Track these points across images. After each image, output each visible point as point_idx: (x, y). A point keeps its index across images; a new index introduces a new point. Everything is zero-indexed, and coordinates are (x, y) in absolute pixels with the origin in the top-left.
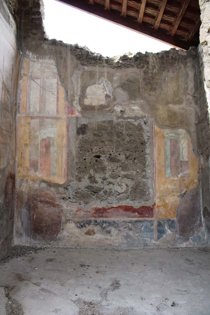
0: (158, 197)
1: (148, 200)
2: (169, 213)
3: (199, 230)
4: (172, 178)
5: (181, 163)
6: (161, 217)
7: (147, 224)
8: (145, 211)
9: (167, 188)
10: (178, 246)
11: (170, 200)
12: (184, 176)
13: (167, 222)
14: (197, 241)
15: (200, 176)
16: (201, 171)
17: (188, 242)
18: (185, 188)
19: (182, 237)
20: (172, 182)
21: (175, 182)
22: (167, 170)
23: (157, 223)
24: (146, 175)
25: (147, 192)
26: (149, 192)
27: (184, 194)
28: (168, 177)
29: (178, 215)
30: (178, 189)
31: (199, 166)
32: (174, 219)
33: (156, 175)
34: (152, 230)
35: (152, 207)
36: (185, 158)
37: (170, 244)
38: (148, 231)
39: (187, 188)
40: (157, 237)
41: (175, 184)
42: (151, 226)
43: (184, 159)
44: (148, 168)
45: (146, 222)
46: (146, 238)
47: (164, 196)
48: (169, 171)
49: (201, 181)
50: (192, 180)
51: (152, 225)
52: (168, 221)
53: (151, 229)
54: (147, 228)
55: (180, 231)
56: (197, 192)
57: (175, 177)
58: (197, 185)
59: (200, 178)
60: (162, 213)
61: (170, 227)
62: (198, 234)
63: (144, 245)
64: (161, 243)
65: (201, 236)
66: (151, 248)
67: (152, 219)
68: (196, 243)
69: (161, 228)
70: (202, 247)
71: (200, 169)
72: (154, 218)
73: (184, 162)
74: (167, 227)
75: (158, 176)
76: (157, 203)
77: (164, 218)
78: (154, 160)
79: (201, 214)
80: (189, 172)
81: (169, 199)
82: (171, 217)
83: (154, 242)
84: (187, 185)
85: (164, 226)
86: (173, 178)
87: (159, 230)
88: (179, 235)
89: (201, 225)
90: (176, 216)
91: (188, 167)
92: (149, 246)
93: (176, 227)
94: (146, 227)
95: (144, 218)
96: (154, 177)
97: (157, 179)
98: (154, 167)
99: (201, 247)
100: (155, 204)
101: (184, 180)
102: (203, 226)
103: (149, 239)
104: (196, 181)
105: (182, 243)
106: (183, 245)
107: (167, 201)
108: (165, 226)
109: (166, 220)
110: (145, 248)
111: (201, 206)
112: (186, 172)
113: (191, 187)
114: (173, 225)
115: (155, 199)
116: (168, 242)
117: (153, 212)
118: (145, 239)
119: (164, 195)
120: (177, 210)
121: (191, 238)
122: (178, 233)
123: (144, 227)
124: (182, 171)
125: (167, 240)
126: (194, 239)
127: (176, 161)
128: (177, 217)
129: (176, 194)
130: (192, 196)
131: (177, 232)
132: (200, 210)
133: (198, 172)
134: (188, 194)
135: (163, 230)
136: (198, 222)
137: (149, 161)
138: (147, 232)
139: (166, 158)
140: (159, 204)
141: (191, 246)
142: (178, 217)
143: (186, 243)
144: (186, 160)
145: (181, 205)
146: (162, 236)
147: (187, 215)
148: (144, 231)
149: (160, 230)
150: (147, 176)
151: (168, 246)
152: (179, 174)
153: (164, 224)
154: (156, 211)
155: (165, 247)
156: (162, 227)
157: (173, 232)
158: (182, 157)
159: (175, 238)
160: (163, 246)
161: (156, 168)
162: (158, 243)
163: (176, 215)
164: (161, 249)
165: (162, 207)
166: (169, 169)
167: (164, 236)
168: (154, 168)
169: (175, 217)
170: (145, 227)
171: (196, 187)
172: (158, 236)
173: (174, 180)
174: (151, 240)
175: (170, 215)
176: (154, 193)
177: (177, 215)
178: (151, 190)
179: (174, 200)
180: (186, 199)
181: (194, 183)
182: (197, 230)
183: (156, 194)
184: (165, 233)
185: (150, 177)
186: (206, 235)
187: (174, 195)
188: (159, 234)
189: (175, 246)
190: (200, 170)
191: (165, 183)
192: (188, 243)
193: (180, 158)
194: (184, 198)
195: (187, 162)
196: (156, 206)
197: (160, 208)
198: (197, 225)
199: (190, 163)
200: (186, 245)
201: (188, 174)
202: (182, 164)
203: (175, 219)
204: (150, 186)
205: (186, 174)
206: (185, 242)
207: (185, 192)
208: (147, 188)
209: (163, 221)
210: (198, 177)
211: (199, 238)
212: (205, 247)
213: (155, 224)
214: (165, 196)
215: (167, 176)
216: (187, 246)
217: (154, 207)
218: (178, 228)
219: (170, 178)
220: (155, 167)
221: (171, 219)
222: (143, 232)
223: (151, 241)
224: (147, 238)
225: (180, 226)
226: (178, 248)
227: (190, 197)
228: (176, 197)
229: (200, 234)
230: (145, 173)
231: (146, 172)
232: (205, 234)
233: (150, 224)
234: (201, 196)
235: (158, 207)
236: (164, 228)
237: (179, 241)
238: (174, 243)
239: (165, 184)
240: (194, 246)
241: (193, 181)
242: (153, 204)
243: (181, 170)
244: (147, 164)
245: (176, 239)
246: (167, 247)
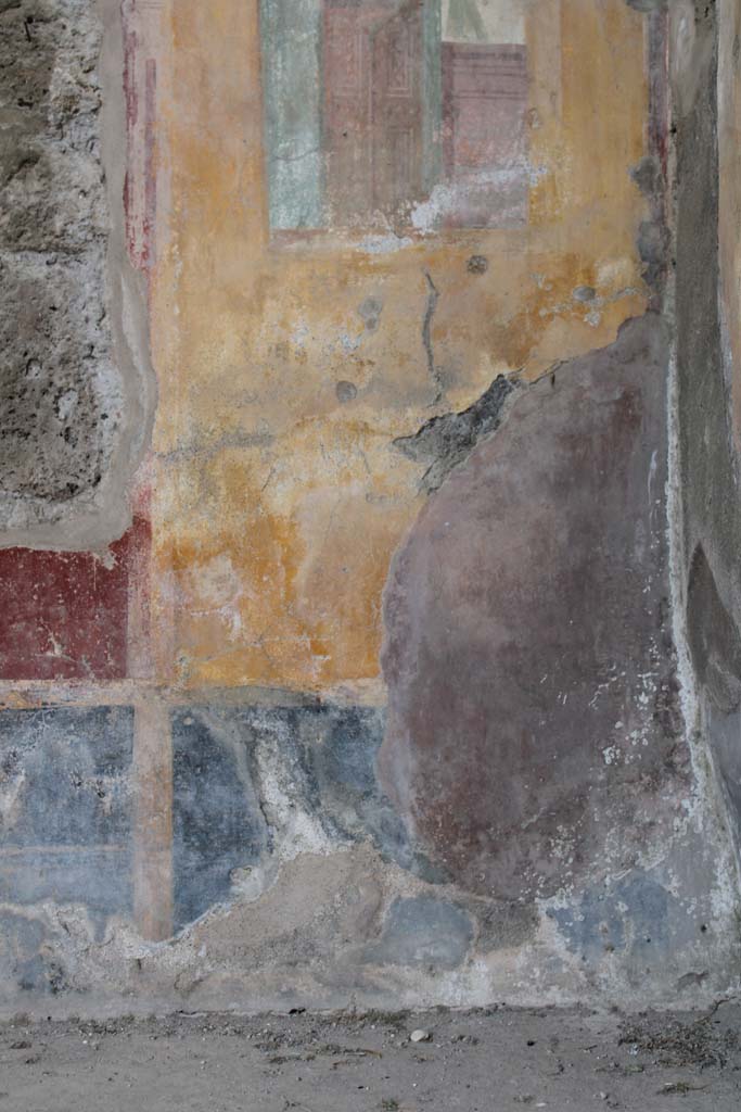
0: (172, 456)
1: (72, 488)
2: (303, 629)
3: (643, 815)
4: (340, 243)
5: (447, 74)
6: (212, 673)
7: (52, 754)
8: (31, 607)
9: (281, 349)
10: (409, 999)
11: (312, 485)
12: (482, 222)
13: (281, 727)
14: (630, 936)
15: (660, 220)
16: (672, 162)
17: (529, 948)
18: (486, 356)
19: (451, 891)
20: (343, 283)
21: (369, 286)
22: (287, 159)
23: (169, 741)
24: (53, 211)
25: (66, 405)
26: (88, 399)
27: (477, 415)
28: (298, 233)
29: (411, 652)
30: (404, 359)
31: (654, 110)
32: (366, 700)
33: (152, 205)
34: (117, 814)
35: (110, 564)
36: (488, 16)
37: (318, 979)
38: (73, 826)
39: (511, 344)
40: (167, 892)
41: (373, 305)
42: (100, 771)
43: (476, 24)
44: (74, 133)
45: (42, 725)
46: (48, 907)
47: (243, 441)
48: (302, 161)
49: (671, 276)
50: (570, 260)
51: (113, 761)
52: (292, 718)
53: (107, 800)
54: (53, 796)
55: (428, 827)
56: (626, 397)
57: (381, 231)
58: (627, 321)
59: (668, 232)
60: (226, 629)
61: (313, 784)
62: (633, 863)
63: (26, 986)
64: (218, 957)
65: (673, 885)
66: (101, 1018)
67: (115, 693)
68: (610, 959)
69: (218, 795)
70: (683, 1004)
71: (669, 142)
72: (128, 684)
73: (474, 55)
74: (283, 783)
75: (180, 225)
76: (168, 523)
77: (245, 680)
78: (130, 44)
79: (667, 644)
80: (536, 178)
81: (305, 478)
82: (329, 673)
83: (131, 944)
84: (503, 320)
85: (244, 776)
86: (354, 246)
87: (188, 818)
88: (416, 868)
89: (665, 765)
90: (385, 662)
91: (528, 119)
92: (84, 991)
93: (380, 785)
94: (44, 786)
95: (25, 684)
96: (137, 224)
97: (163, 244)
98: (130, 114)
99: (661, 1008)
100: (141, 526)
101: (477, 266)
102: (699, 773)
103: (80, 917)
104: (616, 270)
105: (455, 965)
106: (465, 983)
107: (280, 500)
108: (254, 774)
109: (268, 703)
110: (35, 1016)
111: (672, 553)
112: (502, 177)
113: (559, 342)
114: (355, 760)
115: (147, 472)
116: (297, 949)
117: (118, 622)
118: (32, 912)
119: (250, 427)
120: (392, 597)
121: (558, 903)
122: (405, 852)
123: (21, 778)
124: (450, 162)
125: (289, 927)
126: (590, 921)
127: (387, 47)
128: (392, 677)
129: (385, 421)
130: (570, 439)
131: (399, 839)
132: (665, 600)
133: (647, 178)
134: (519, 417)
135: (242, 813)
136: (638, 734)
137: (88, 53)
138: (61, 840)
139: (272, 15)
140: (192, 533)
141: (555, 996)
142: (408, 676)
143: (498, 957)
144: (494, 40)
145: (437, 537)
146: (226, 882)
147: (511, 648)
148: (19, 824)
149: (198, 810)
150: (58, 223)
151: (291, 993)
152: (424, 197)
153: (251, 749)
154: (156, 608)
155: (255, 1006)
156: (229, 778)
157: (348, 836)
158: (453, 13)
159: (379, 907)
160: (235, 989)
161: (159, 133)
162: (177, 957)
163: (383, 647)
164: (208, 1024)
165: (224, 565)
166: (308, 139)
167: (251, 883)
168: (137, 130)
169: (374, 674)
170: (32, 783)
171: (610, 339)
172: (182, 880)
173: (359, 264)
174: (101, 928)
175: (318, 649)
176: (134, 404)
177: (395, 649)
178: (106, 380)
179: (357, 488)
180: (488, 472)
181: (591, 293)
182: (628, 819)
183: (159, 417)
184: (255, 853)
185: (98, 235)
186: (722, 877)
187: (364, 430)
188: (194, 859)
189: (377, 990)
190: (662, 150)
191: (261, 297)
192: (520, 958)
193: (437, 21)
194: (477, 461)
195: (515, 57)
196: (153, 554)
197: (195, 569)
198: (618, 763)
199: (545, 70)
200: (495, 992)
201: (520, 192)
202: (461, 81)
203: (372, 693)
204: (93, 334)
205: (498, 199)
206: (485, 951)
207: (487, 397)
208: (58, 351)
209: (233, 715)
210: (643, 229)
211: (650, 903)
212: (715, 1008)
213: (152, 745)
214: (263, 439)
215: (284, 219)
216: (516, 991)
217: (137, 558)
218: (408, 794)
219: (317, 243)
220: (149, 124)
221: (328, 695)
222: (20, 843)
223: (99, 937)
224: (60, 902)
225: (425, 776)
226: (398, 1021)
227: (546, 456)
228: (383, 457)
229: (654, 859)
230: (37, 186)
231: (47, 175)
232: (721, 862)
233: (85, 750)
234: (673, 439)
235: (179, 560)
236: (250, 796)
237: (422, 942)
238: (365, 958)
239: (255, 308)
240: (585, 999)
241: (577, 271)
242: (125, 524)
243: (448, 147)
244: (55, 91)
245: (384, 916)
246: (283, 1007)
